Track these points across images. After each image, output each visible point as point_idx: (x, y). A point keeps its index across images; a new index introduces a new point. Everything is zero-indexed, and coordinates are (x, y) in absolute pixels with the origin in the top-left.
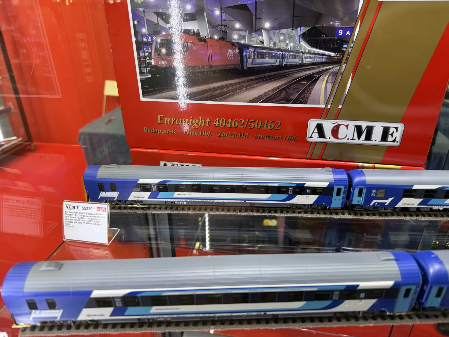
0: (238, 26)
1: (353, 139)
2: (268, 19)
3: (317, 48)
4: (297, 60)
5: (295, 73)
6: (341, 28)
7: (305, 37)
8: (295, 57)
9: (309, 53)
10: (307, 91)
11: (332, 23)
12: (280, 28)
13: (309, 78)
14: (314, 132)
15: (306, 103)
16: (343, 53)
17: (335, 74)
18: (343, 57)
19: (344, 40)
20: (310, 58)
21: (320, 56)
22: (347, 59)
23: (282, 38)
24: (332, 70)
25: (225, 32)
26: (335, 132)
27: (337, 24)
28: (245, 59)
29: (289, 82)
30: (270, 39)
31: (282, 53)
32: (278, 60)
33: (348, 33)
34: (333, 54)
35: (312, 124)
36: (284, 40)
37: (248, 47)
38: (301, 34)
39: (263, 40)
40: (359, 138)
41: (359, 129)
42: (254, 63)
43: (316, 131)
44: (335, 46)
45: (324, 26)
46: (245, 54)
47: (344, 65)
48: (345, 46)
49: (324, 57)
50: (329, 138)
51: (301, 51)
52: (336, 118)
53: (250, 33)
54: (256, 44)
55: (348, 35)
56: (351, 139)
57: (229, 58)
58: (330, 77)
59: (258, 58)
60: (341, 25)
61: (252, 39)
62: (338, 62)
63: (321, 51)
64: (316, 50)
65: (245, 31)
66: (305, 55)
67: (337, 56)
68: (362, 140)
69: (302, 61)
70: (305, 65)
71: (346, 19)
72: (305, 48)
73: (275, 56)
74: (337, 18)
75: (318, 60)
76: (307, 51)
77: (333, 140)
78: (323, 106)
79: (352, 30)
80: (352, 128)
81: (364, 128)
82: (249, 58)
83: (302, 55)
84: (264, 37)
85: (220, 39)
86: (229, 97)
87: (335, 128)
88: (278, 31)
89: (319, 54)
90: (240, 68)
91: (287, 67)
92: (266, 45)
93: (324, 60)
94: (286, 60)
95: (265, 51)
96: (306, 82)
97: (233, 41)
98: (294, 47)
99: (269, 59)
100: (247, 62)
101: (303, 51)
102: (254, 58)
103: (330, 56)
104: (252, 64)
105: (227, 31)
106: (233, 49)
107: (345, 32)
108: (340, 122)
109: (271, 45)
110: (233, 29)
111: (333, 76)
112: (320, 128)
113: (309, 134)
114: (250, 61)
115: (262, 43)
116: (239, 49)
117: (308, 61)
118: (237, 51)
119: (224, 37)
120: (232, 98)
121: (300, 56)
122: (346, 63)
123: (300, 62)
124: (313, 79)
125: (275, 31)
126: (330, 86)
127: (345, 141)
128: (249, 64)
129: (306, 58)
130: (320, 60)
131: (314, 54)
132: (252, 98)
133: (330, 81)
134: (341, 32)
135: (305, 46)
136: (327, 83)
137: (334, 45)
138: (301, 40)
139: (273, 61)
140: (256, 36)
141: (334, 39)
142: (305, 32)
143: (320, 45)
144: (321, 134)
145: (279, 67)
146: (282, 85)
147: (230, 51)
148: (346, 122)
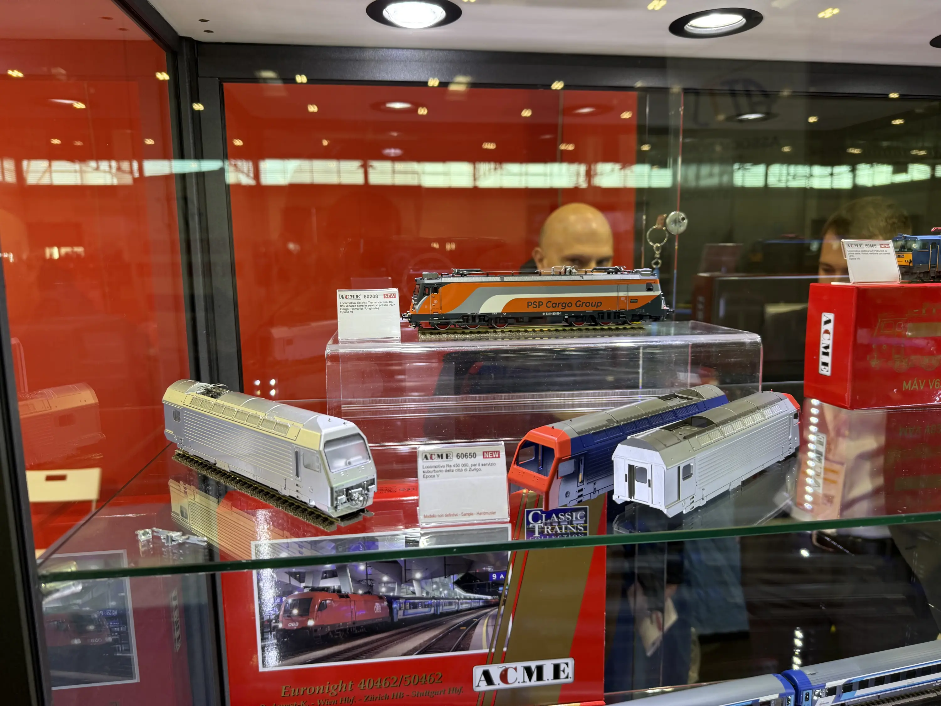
0: (385, 578)
1: (524, 682)
2: (418, 570)
3: (472, 592)
4: (453, 607)
5: (452, 619)
6: (494, 573)
7: (458, 583)
8: (450, 604)
9: (465, 598)
10: (468, 636)
11: (484, 568)
12: (432, 577)
13: (467, 624)
14: (481, 679)
15: (467, 649)
16: (500, 595)
17: (495, 617)
18: (500, 600)
19: (500, 583)
20: (466, 603)
21: (477, 601)
22: (505, 601)
23: (435, 586)
24: (492, 613)
25: (371, 586)
26: (504, 677)
27: (489, 569)
28: (395, 611)
29: (447, 629)
30: (422, 588)
31: (436, 601)
32: (433, 609)
33: (502, 576)
34: (489, 597)
35: (478, 671)
36: (438, 589)
37: (397, 598)
38: (455, 580)
39: (414, 590)
40: (530, 680)
41: (528, 670)
42: (405, 614)
43: (483, 678)
44: (491, 590)
45: (477, 571)
46: (394, 606)
47: (503, 607)
48: (501, 588)
49: (481, 601)
50: (498, 685)
51: (456, 597)
52: (503, 661)
53: (399, 585)
54: (407, 595)
55: (502, 578)
56: (522, 682)
57: (376, 612)
58: (490, 621)
59: (410, 608)
60: (494, 569)
61: (402, 590)
62: (496, 604)
63: (477, 596)
64: (472, 595)
65: (394, 583)
66: (461, 601)
67: (494, 599)
68: (534, 682)
69: (458, 607)
70: (462, 611)
71: (498, 564)
72: (460, 595)
73: (428, 605)
74: (489, 564)
75: (475, 604)
76: (462, 597)
77: (503, 686)
78: (487, 651)
79: (506, 574)
80: (521, 670)
81: (533, 668)
82: (400, 609)
83: (457, 601)
84: (416, 587)
85: (365, 593)
86: (378, 653)
87: (503, 673)
88: (430, 580)
89: (475, 599)
90: (389, 621)
91: (443, 615)
92: (418, 595)
93: (481, 604)
94: (441, 608)
95: (417, 601)
96: (465, 628)
97: (381, 594)
98: (449, 594)
99: (423, 608)
100: (397, 614)
101: (458, 597)
102: (405, 608)
103: (487, 599)
104: (404, 615)
105: (374, 585)
106: (380, 603)
107: (498, 576)
108: (507, 665)
109: (423, 594)
110: (381, 582)
111: (493, 618)
112: (487, 675)
113: (475, 682)
114: (401, 613)
115: (414, 593)
116: (388, 601)
117: (464, 606)
118: (386, 603)
119: (370, 590)
120: (381, 654)
121: (456, 603)
122: (504, 604)
123: (456, 608)
124: (472, 625)
125: (427, 580)
126: (491, 630)
127: (516, 685)
128: (400, 615)
129: (462, 604)
130: (477, 605)
131: (470, 599)
132: (405, 651)
133: (490, 624)
134: (495, 576)
135: (459, 592)
136: (487, 626)
137: (489, 588)
138: (455, 586)
139: (427, 610)
140: (406, 587)
141: (489, 584)
142: (458, 579)
143: (475, 589)
144: (489, 681)
145: (435, 616)
146: (440, 634)
147: (377, 604)
148: (513, 665)
